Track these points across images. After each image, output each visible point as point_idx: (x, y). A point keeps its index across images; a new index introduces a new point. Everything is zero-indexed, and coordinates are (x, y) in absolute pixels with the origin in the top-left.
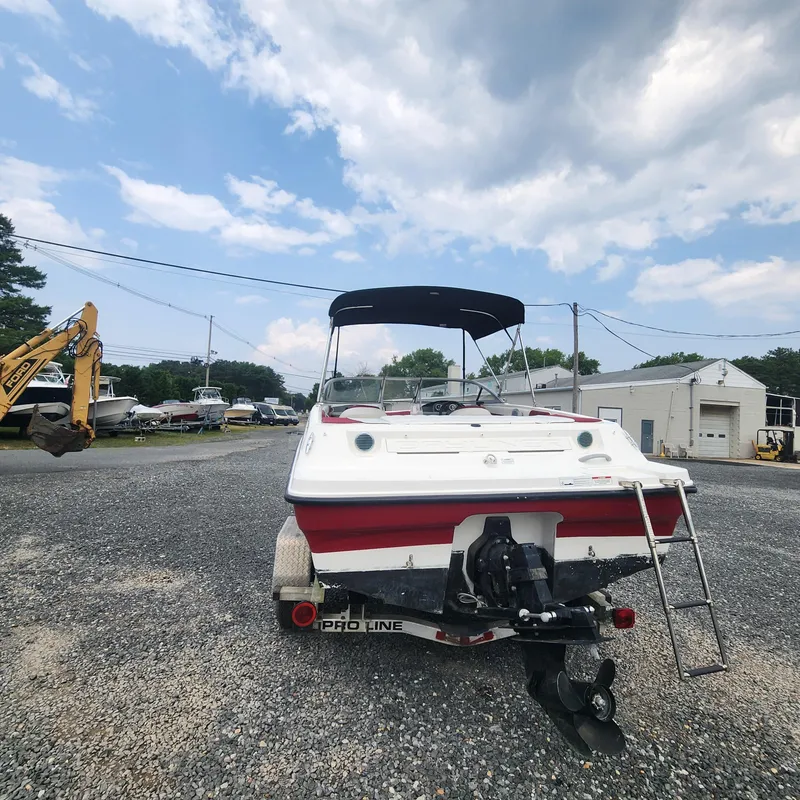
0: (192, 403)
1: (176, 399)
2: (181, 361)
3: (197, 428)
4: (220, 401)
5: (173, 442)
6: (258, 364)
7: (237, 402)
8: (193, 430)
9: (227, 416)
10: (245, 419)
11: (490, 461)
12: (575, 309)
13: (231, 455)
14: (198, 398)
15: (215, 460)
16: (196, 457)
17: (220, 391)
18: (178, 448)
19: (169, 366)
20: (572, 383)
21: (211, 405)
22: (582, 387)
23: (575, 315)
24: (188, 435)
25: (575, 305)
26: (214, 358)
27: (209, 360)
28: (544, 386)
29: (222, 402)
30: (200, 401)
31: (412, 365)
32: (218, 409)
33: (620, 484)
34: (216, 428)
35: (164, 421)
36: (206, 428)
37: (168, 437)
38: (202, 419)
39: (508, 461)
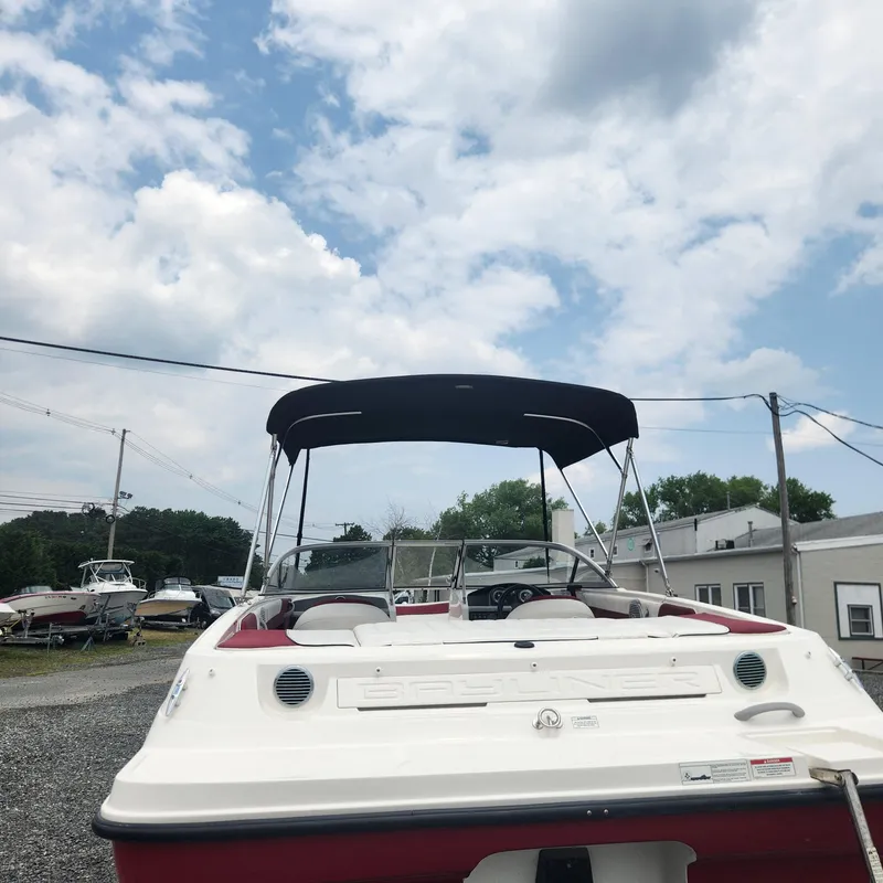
0: (75, 591)
1: (44, 583)
2: (69, 511)
3: (82, 637)
4: (129, 586)
5: (28, 669)
6: (211, 514)
7: (163, 587)
8: (71, 643)
9: (143, 612)
10: (178, 619)
11: (547, 725)
12: (773, 403)
13: (133, 692)
14: (88, 581)
15: (99, 704)
16: (61, 699)
17: (131, 567)
18: (32, 682)
19: (44, 522)
20: (781, 537)
21: (110, 595)
22: (801, 546)
23: (775, 414)
24: (61, 654)
25: (774, 396)
26: (127, 507)
27: (115, 510)
28: (730, 544)
29: (133, 588)
30: (91, 587)
31: (489, 510)
32: (124, 602)
33: (813, 773)
34: (119, 638)
35: (18, 627)
36: (98, 639)
37: (21, 658)
38: (92, 621)
39: (586, 721)
